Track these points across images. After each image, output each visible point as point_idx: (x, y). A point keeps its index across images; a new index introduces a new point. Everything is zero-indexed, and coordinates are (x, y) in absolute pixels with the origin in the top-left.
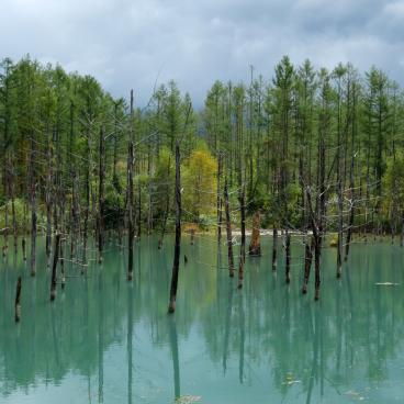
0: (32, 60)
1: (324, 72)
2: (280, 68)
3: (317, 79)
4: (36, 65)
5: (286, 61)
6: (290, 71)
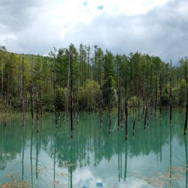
4: (140, 54)
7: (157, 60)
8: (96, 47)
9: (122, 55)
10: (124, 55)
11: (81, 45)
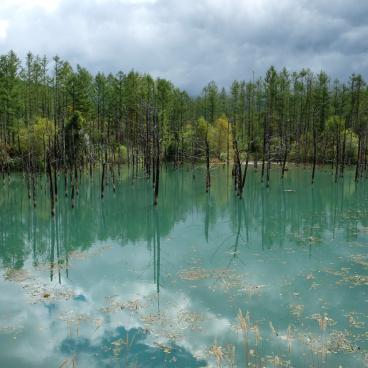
0: (135, 72)
1: (295, 74)
2: (269, 73)
3: (290, 78)
4: (137, 74)
5: (272, 69)
6: (274, 74)
7: (163, 85)
8: (56, 59)
9: (106, 75)
10: (110, 76)
11: (29, 55)
